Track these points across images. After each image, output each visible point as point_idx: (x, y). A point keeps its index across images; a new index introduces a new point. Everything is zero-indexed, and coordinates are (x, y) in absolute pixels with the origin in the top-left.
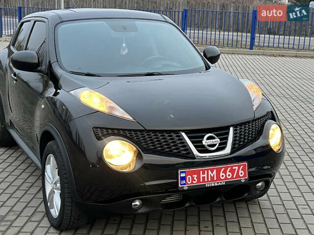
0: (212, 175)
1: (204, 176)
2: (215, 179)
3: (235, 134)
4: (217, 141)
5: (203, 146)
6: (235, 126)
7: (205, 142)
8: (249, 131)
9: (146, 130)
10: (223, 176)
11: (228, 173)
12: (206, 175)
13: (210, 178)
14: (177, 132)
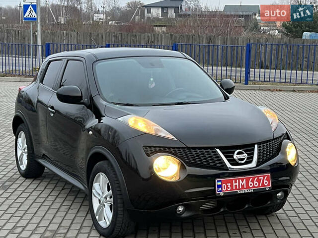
0: (243, 184)
1: (236, 184)
2: (245, 187)
3: (259, 150)
4: (245, 156)
5: (234, 160)
6: (259, 144)
7: (236, 156)
8: (270, 148)
9: (187, 147)
10: (251, 185)
11: (255, 182)
12: (237, 184)
13: (241, 186)
14: (212, 148)
